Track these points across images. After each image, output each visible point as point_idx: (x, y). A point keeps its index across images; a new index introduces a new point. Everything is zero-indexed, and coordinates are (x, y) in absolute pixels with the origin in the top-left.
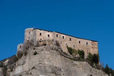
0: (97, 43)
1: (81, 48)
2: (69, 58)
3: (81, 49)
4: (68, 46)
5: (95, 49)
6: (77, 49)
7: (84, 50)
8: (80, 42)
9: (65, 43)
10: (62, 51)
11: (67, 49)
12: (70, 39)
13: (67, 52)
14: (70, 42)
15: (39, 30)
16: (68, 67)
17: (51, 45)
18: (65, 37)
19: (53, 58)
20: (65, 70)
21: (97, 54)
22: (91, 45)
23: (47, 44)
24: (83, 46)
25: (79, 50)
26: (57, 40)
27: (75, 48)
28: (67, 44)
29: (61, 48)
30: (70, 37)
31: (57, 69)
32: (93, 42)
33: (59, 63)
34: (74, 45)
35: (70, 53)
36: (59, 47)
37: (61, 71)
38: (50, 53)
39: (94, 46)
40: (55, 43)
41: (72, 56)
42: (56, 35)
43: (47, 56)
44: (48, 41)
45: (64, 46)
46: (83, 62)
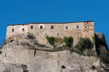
1: (69, 34)
2: (44, 50)
3: (69, 36)
4: (49, 36)
5: (90, 32)
6: (62, 37)
7: (73, 36)
9: (44, 33)
10: (36, 44)
11: (46, 40)
12: (52, 27)
13: (47, 43)
14: (52, 30)
16: (38, 61)
17: (19, 40)
19: (16, 54)
20: (33, 65)
21: (92, 37)
22: (83, 27)
23: (15, 40)
24: (72, 31)
25: (65, 38)
26: (31, 32)
27: (59, 37)
28: (46, 34)
29: (36, 41)
30: (52, 25)
31: (15, 66)
32: (87, 23)
33: (25, 58)
34: (58, 32)
35: (51, 44)
36: (33, 40)
37: (21, 68)
38: (12, 50)
39: (89, 28)
40: (26, 37)
41: (52, 47)
42: (30, 27)
43: (8, 54)
44: (16, 36)
45: (42, 37)
46: (62, 52)
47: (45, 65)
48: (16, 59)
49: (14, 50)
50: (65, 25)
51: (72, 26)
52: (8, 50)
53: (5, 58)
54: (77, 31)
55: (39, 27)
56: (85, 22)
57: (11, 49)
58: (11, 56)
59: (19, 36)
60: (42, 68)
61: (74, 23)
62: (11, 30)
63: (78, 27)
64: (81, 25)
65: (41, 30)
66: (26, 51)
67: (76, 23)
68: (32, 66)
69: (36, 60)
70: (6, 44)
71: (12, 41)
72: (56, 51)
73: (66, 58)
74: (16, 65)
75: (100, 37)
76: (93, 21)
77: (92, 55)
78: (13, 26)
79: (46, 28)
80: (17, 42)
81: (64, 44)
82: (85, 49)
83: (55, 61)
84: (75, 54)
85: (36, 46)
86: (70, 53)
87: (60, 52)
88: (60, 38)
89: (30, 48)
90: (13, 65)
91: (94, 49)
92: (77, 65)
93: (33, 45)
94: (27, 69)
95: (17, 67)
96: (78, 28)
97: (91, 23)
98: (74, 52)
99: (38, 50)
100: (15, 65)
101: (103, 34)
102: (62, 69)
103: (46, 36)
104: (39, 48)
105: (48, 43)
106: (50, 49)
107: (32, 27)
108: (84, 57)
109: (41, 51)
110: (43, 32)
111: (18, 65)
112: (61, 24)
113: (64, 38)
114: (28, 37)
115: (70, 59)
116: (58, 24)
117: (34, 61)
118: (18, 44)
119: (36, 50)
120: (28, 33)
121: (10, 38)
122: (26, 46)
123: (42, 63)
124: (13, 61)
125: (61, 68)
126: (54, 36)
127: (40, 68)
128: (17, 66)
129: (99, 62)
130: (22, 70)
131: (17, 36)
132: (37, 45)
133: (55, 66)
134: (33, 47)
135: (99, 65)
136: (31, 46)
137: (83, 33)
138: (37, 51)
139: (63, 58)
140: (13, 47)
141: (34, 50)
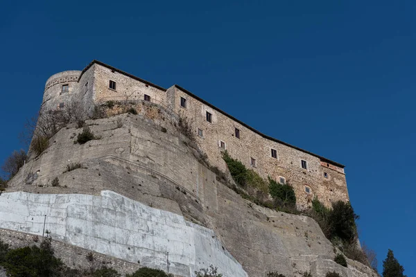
0: (342, 171)
1: (281, 174)
3: (282, 180)
5: (338, 192)
6: (264, 176)
7: (294, 186)
9: (217, 139)
11: (224, 163)
12: (237, 131)
14: (236, 140)
15: (108, 70)
16: (231, 214)
18: (214, 119)
22: (318, 173)
24: (289, 171)
25: (273, 182)
27: (255, 170)
28: (222, 143)
30: (236, 124)
31: (186, 197)
32: (326, 164)
33: (194, 188)
34: (253, 157)
38: (151, 139)
39: (332, 180)
40: (176, 122)
42: (179, 100)
43: (141, 147)
45: (213, 149)
47: (264, 236)
49: (158, 142)
50: (270, 145)
51: (290, 158)
52: (135, 132)
54: (303, 176)
55: (204, 113)
56: (322, 160)
57: (146, 135)
61: (295, 151)
62: (108, 84)
63: (304, 164)
64: (314, 164)
65: (209, 125)
66: (195, 165)
67: (298, 151)
74: (188, 194)
76: (342, 167)
78: (113, 72)
79: (221, 127)
81: (270, 199)
88: (257, 175)
90: (178, 189)
95: (193, 203)
96: (306, 168)
100: (185, 193)
103: (223, 150)
105: (230, 175)
107: (183, 103)
110: (215, 136)
111: (193, 198)
113: (268, 181)
114: (179, 125)
116: (250, 131)
118: (165, 131)
125: (333, 261)
126: (242, 161)
128: (189, 199)
131: (148, 106)
137: (321, 189)
140: (150, 132)
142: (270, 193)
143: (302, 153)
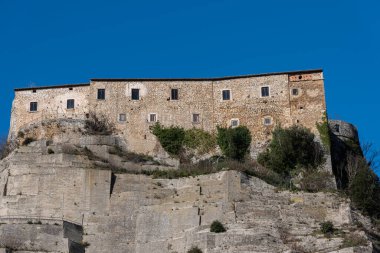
1: (234, 116)
3: (235, 123)
4: (162, 123)
5: (311, 107)
6: (210, 128)
7: (249, 124)
8: (226, 95)
9: (145, 115)
10: (118, 150)
11: (154, 138)
12: (175, 92)
13: (156, 150)
14: (173, 103)
15: (30, 92)
16: (123, 209)
17: (56, 139)
18: (142, 93)
19: (45, 186)
20: (105, 225)
21: (318, 127)
22: (285, 93)
23: (40, 137)
24: (245, 108)
25: (222, 130)
26: (98, 111)
27: (198, 127)
28: (152, 117)
29: (116, 140)
30: (174, 84)
31: (38, 227)
32: (298, 76)
33: (77, 200)
34: (197, 112)
35: (170, 151)
36: (105, 139)
37: (62, 233)
38: (29, 170)
39: (305, 93)
40: (82, 126)
41: (174, 163)
42: (96, 93)
43: (16, 185)
44: (43, 124)
45: (139, 129)
46: (211, 177)
47: (150, 223)
48: (45, 202)
49: (36, 171)
50: (220, 87)
51: (246, 91)
52: (15, 171)
53: (4, 200)
54: (263, 106)
55: (128, 93)
56: (290, 74)
57: (25, 169)
58: (27, 192)
59: (54, 125)
60: (140, 235)
61: (253, 80)
62: (28, 107)
63: (265, 92)
64: (279, 85)
65: (135, 103)
66: (81, 175)
68: (100, 229)
69: (118, 205)
70: (9, 152)
71: (28, 141)
72: (188, 176)
73: (225, 195)
74: (43, 222)
75: (343, 133)
76: (320, 71)
77: (322, 187)
78: (34, 91)
79: (151, 98)
80: (48, 145)
81: (218, 151)
82: (293, 168)
83: (188, 208)
84: (257, 184)
85: (117, 160)
86: (242, 182)
87: (203, 178)
88: (201, 131)
89: (96, 166)
90: (30, 223)
91: (328, 167)
92: (270, 222)
93: (107, 156)
94: (85, 239)
95: (48, 230)
96: (267, 94)
97: (315, 76)
98: (254, 178)
99: (124, 171)
100: (40, 223)
101: (351, 126)
102: (214, 234)
103: (153, 124)
104: (128, 165)
105: (161, 148)
106: (166, 169)
107: (101, 94)
108: (293, 196)
109: (135, 177)
110: (143, 112)
111: (52, 223)
112: (205, 83)
113: (217, 132)
114: (86, 127)
115: (241, 201)
116: (193, 83)
117: (108, 209)
118: (51, 152)
119: (115, 171)
120: (87, 115)
121: (21, 134)
122: (80, 159)
123: (141, 215)
124: (33, 209)
125: (208, 230)
126: (179, 124)
127: (132, 236)
128: (45, 227)
129: (348, 208)
130: (66, 241)
131: (47, 125)
132: (121, 155)
133: (187, 227)
134: (105, 161)
135: (347, 221)
136: (98, 158)
137: (287, 112)
138: (121, 177)
139: (214, 197)
140: (31, 163)
141: (109, 173)
142: (218, 143)
143: (263, 78)
